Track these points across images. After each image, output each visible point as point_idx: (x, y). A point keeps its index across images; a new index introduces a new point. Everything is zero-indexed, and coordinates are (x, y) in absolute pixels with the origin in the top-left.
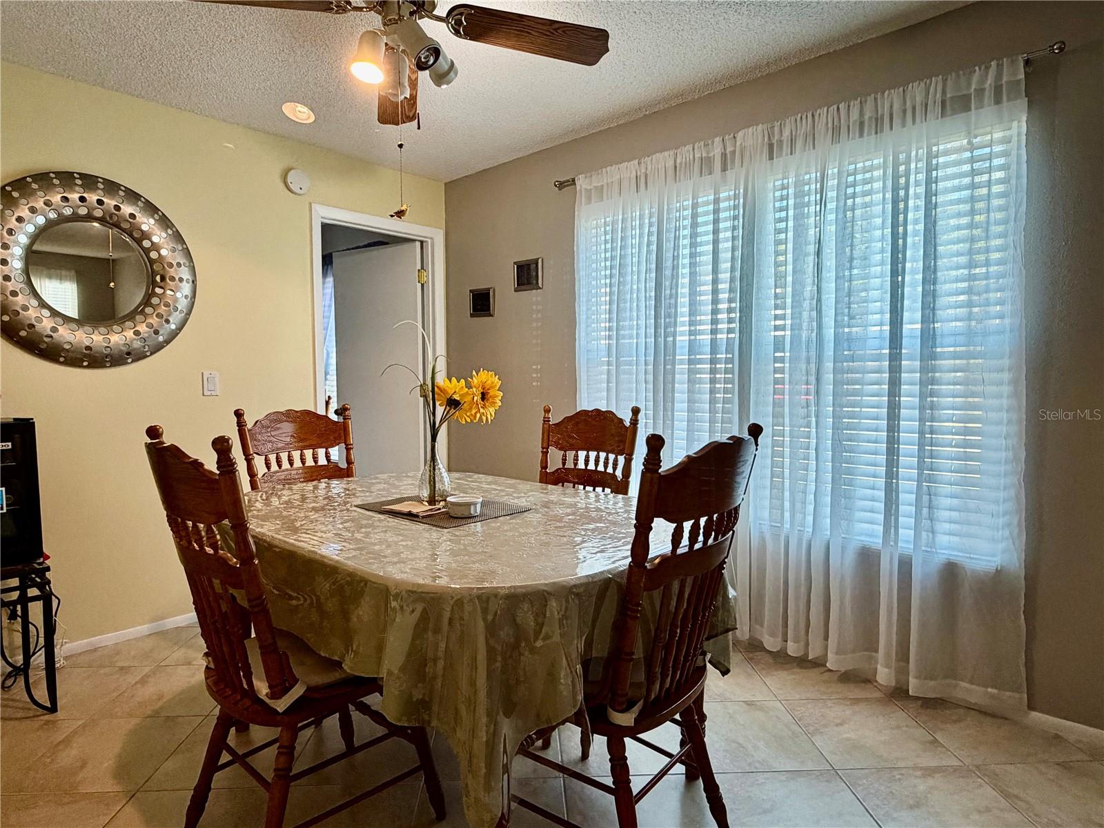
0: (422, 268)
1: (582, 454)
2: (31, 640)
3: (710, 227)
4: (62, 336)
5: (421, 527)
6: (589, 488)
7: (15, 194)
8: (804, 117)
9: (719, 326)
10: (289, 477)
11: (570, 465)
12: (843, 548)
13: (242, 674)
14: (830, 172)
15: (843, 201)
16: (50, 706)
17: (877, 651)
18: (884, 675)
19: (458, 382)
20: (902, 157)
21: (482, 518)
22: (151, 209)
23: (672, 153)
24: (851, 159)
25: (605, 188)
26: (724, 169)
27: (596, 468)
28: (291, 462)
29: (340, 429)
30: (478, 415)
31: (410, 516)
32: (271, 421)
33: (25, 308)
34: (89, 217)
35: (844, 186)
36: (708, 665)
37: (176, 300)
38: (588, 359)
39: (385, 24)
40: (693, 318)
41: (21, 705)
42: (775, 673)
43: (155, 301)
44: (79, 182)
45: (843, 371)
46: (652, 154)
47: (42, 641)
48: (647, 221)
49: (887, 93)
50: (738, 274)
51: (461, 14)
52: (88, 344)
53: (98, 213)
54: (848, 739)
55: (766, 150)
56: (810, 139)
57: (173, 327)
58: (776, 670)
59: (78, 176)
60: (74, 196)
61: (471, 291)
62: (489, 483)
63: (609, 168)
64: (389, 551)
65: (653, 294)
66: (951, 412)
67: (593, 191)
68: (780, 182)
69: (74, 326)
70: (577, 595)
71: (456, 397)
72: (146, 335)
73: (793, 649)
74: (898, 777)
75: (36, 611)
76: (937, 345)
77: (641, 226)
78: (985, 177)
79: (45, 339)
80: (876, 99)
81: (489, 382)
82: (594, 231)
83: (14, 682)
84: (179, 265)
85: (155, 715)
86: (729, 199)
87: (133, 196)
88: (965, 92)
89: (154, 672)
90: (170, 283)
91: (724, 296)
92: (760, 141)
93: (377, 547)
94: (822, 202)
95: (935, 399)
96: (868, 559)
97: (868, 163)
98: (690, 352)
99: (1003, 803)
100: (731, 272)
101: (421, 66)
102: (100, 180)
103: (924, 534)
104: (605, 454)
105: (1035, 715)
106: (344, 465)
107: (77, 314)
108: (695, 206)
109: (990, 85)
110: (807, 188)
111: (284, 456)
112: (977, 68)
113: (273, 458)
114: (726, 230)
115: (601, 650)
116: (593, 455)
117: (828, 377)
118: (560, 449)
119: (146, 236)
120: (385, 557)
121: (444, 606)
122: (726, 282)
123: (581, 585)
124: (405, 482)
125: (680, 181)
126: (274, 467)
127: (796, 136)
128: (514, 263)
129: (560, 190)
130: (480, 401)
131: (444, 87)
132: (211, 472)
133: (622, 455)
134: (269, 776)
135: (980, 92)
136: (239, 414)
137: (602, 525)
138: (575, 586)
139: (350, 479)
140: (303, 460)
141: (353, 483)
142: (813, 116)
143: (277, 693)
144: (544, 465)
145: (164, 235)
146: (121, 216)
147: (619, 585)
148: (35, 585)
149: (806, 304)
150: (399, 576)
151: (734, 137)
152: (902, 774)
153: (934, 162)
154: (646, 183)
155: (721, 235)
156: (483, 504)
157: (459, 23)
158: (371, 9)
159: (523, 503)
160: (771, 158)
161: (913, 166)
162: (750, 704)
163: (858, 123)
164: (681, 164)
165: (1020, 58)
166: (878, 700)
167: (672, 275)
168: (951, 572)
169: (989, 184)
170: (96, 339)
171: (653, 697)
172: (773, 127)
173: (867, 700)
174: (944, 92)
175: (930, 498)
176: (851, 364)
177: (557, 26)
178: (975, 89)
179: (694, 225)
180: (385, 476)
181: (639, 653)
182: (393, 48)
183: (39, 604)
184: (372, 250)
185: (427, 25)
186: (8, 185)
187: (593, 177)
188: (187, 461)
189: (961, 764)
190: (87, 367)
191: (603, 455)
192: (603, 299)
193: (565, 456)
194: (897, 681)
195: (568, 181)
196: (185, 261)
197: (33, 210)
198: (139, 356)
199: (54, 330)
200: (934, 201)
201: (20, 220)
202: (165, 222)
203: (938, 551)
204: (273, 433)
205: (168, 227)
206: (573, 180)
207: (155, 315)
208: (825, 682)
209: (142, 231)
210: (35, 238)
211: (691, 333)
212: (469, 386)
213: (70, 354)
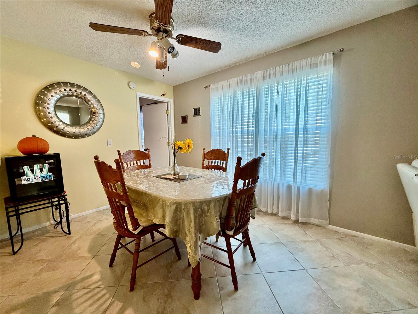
0: (168, 110)
1: (214, 161)
2: (62, 214)
3: (247, 99)
4: (66, 130)
5: (172, 182)
6: (216, 170)
7: (50, 89)
8: (273, 69)
9: (250, 126)
10: (133, 168)
11: (210, 164)
12: (283, 185)
13: (124, 224)
14: (280, 84)
15: (283, 92)
16: (68, 233)
17: (291, 211)
18: (293, 217)
19: (181, 142)
20: (299, 80)
21: (189, 179)
22: (90, 93)
23: (237, 78)
24: (286, 80)
25: (218, 87)
26: (251, 83)
27: (218, 164)
28: (134, 164)
29: (147, 155)
30: (187, 151)
31: (169, 179)
32: (128, 153)
33: (55, 122)
34: (73, 95)
35: (284, 88)
36: (250, 217)
37: (99, 119)
38: (214, 135)
39: (158, 40)
40: (243, 124)
41: (60, 233)
42: (265, 217)
43: (93, 119)
44: (69, 85)
45: (283, 138)
46: (231, 79)
47: (65, 215)
48: (230, 97)
49: (296, 62)
50: (255, 112)
51: (180, 37)
52: (74, 132)
53: (75, 94)
54: (284, 234)
55: (262, 77)
56: (274, 75)
57: (98, 127)
58: (265, 216)
59: (69, 83)
60: (68, 89)
61: (181, 116)
62: (189, 169)
63: (219, 82)
64: (165, 190)
65: (232, 117)
66: (311, 149)
67: (215, 89)
68: (266, 87)
69: (70, 127)
70: (218, 201)
71: (181, 146)
72: (91, 129)
73: (269, 211)
74: (298, 243)
75: (63, 207)
76: (308, 131)
77: (228, 99)
78: (322, 86)
79: (62, 130)
80: (293, 64)
81: (190, 142)
82: (215, 100)
83: (58, 226)
84: (99, 109)
85: (98, 234)
86: (252, 91)
87: (85, 89)
88: (316, 62)
89: (97, 222)
90: (97, 114)
91: (251, 118)
92: (261, 75)
93: (161, 188)
94: (278, 92)
95: (307, 145)
96: (289, 188)
97: (290, 82)
98: (242, 133)
99: (324, 249)
100: (253, 111)
101: (169, 52)
102: (75, 84)
103: (303, 180)
104: (220, 161)
105: (330, 226)
106: (148, 165)
107: (70, 123)
108: (243, 93)
109: (323, 60)
110: (274, 88)
111: (132, 163)
112: (320, 55)
113: (129, 163)
114: (251, 100)
115: (224, 215)
116: (217, 161)
117: (279, 139)
118: (208, 160)
119: (89, 101)
120: (164, 191)
121: (182, 205)
122: (252, 114)
123: (219, 198)
124: (166, 169)
125: (239, 86)
126: (129, 166)
127: (271, 74)
128: (193, 109)
129: (206, 88)
130: (187, 147)
131: (175, 58)
132: (114, 169)
133: (225, 161)
134: (133, 251)
135: (321, 62)
136: (119, 151)
137: (222, 181)
138: (218, 198)
139: (150, 169)
140: (137, 164)
141: (151, 170)
142: (275, 68)
143: (135, 229)
144: (203, 164)
145: (95, 101)
146: (82, 95)
147: (229, 198)
148: (62, 200)
149: (273, 120)
150: (168, 197)
151: (254, 74)
152: (299, 243)
153: (308, 81)
154: (230, 86)
155: (250, 101)
156: (189, 175)
157: (179, 40)
158: (154, 35)
159: (199, 174)
160: (264, 80)
161: (302, 82)
162: (258, 226)
163: (288, 71)
164: (239, 81)
165: (332, 53)
166: (291, 224)
167: (237, 112)
168: (310, 191)
169: (322, 87)
170: (76, 130)
171: (237, 226)
172: (264, 71)
173: (288, 223)
174: (311, 62)
175: (305, 171)
176: (286, 136)
177: (207, 41)
178: (319, 61)
179: (243, 98)
180: (160, 168)
181: (234, 215)
182: (160, 47)
183: (64, 205)
184: (154, 105)
185: (170, 40)
186: (48, 86)
187: (215, 85)
188: (107, 166)
189: (312, 239)
190: (74, 138)
191: (219, 161)
192: (218, 119)
193: (209, 161)
194: (296, 219)
195: (208, 86)
196: (101, 108)
197: (56, 93)
198: (89, 135)
199: (64, 128)
200: (307, 92)
201: (52, 96)
202: (95, 97)
203: (307, 185)
204: (128, 156)
205: (96, 98)
206: (209, 86)
207: (93, 123)
208: (277, 219)
209: (88, 99)
210: (57, 102)
211: (242, 128)
212: (184, 143)
213: (69, 135)
